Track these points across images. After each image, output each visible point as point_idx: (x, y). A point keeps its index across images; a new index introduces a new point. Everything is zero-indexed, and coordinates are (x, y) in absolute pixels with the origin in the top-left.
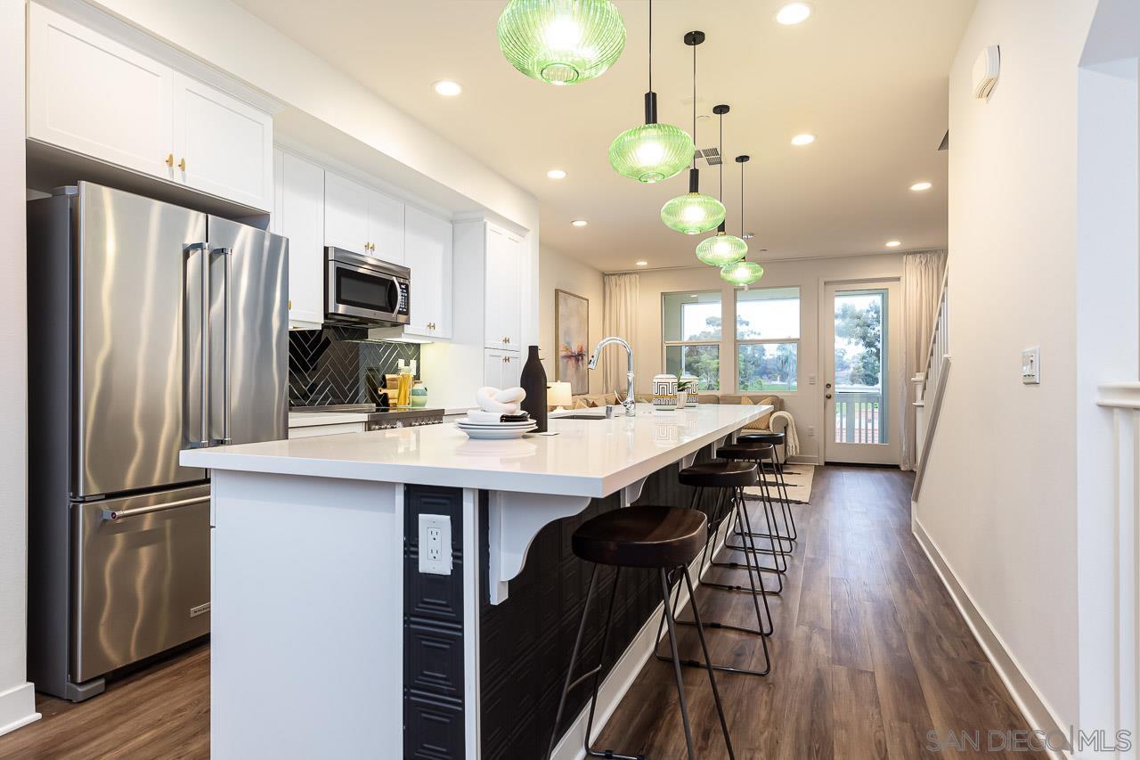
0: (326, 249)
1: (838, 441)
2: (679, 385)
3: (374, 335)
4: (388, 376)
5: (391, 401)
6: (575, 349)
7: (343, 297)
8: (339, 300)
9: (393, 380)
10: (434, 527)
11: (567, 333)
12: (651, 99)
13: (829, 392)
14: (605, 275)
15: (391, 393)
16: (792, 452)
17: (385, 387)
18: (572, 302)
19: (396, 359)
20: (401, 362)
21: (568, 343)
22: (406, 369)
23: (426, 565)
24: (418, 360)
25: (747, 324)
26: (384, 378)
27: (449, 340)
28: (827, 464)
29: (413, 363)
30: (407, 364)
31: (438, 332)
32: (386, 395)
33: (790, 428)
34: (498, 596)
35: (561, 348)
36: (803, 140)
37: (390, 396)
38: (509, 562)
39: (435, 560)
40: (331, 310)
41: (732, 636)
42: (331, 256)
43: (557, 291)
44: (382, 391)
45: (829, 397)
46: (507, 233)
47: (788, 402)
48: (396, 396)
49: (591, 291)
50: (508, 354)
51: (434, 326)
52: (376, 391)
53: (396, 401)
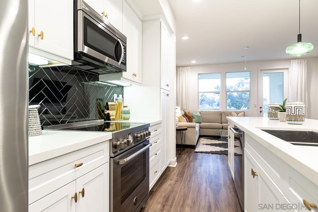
4: (109, 103)
5: (111, 118)
9: (112, 105)
13: (261, 110)
15: (112, 113)
17: (108, 109)
19: (113, 94)
20: (115, 96)
22: (117, 99)
24: (123, 95)
26: (107, 104)
27: (140, 84)
29: (121, 96)
30: (118, 96)
32: (108, 114)
37: (111, 114)
40: (79, 50)
44: (106, 112)
48: (114, 114)
51: (136, 75)
53: (114, 117)
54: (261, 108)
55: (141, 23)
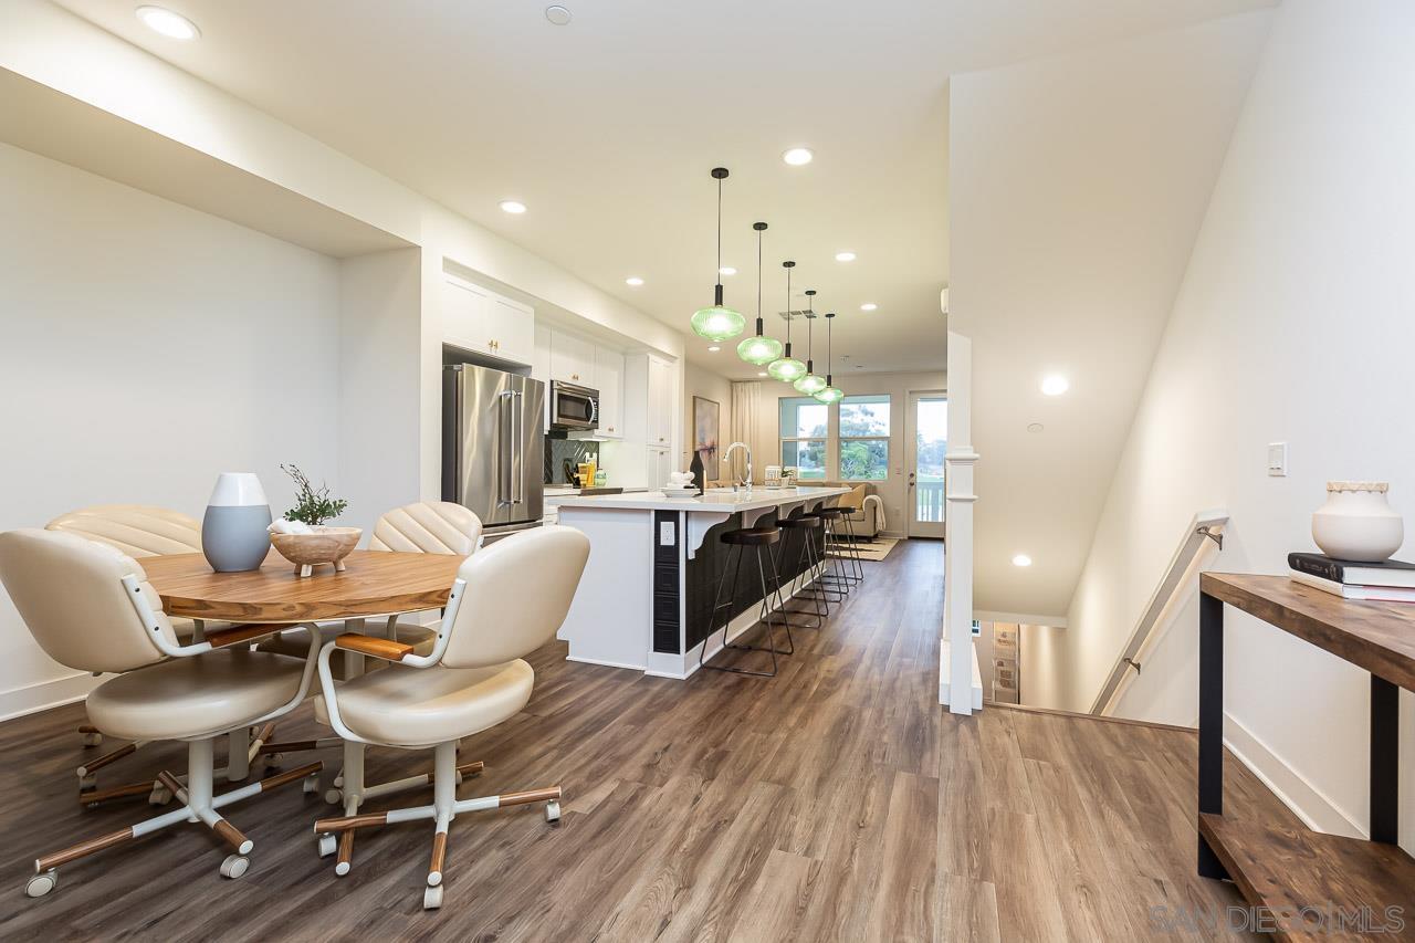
0: (552, 382)
1: (920, 519)
2: (784, 472)
3: (572, 436)
4: (580, 465)
5: (582, 482)
6: (708, 444)
7: (562, 412)
8: (559, 415)
9: (583, 467)
10: (667, 528)
11: (703, 430)
12: (760, 322)
13: (912, 480)
14: (733, 382)
15: (582, 476)
16: (880, 527)
17: (578, 472)
18: (706, 405)
19: (584, 453)
20: (587, 454)
21: (703, 439)
22: (590, 459)
23: (664, 542)
24: (598, 453)
25: (872, 415)
26: (577, 466)
27: (618, 442)
28: (911, 538)
29: (595, 455)
30: (591, 456)
31: (614, 434)
33: (878, 509)
34: (692, 556)
35: (697, 443)
36: (869, 307)
37: (581, 478)
38: (696, 542)
39: (667, 539)
40: (555, 421)
41: (805, 616)
42: (555, 386)
43: (694, 398)
44: (576, 476)
45: (912, 484)
46: (663, 362)
47: (879, 488)
48: (585, 478)
49: (721, 396)
50: (662, 450)
52: (572, 475)
53: (585, 481)
54: (912, 475)
55: (622, 358)
